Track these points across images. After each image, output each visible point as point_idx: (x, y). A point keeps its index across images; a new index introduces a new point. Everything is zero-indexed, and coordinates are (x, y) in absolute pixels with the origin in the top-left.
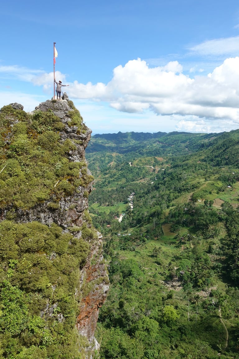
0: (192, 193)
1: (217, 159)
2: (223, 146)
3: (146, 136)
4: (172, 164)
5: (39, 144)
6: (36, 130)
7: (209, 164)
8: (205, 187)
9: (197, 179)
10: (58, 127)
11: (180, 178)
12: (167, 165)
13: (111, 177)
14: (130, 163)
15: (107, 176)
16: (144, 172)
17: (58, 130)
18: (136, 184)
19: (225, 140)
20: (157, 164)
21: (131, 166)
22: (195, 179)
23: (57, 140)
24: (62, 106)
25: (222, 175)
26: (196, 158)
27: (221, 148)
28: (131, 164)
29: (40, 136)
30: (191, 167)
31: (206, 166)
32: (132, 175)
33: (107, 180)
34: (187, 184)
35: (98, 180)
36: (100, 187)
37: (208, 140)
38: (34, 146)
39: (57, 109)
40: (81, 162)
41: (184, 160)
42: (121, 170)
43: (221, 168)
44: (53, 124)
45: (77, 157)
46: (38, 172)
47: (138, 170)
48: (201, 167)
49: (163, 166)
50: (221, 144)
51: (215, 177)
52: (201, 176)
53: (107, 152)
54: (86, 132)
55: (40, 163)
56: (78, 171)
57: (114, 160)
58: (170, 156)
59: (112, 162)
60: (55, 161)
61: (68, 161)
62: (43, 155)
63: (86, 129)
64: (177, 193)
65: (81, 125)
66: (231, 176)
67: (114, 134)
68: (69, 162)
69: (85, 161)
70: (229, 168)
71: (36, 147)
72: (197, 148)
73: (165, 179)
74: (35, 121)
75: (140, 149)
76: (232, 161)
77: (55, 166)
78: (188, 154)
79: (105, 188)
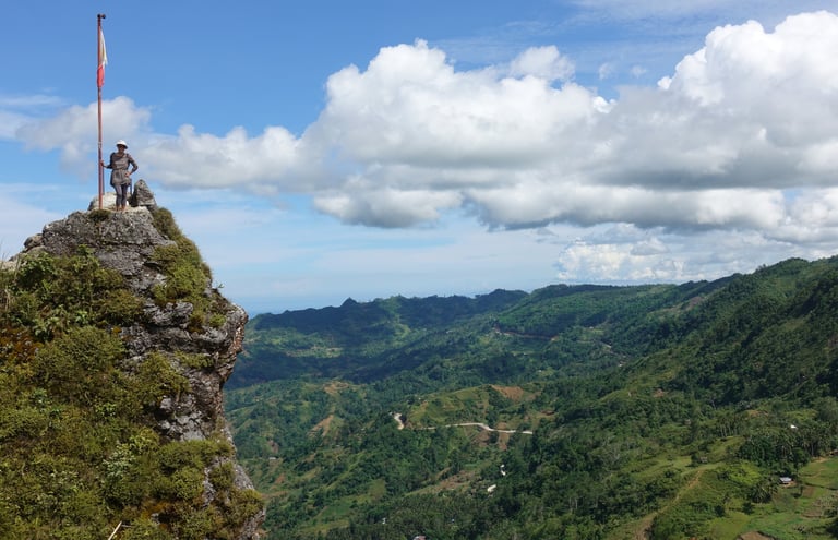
0: (648, 519)
1: (725, 376)
2: (740, 326)
3: (452, 308)
4: (557, 407)
5: (38, 380)
6: (27, 329)
7: (698, 397)
8: (695, 489)
9: (662, 462)
10: (117, 308)
11: (598, 462)
12: (540, 415)
13: (326, 478)
14: (397, 417)
15: (309, 476)
16: (453, 447)
17: (117, 320)
18: (429, 501)
19: (742, 303)
20: (503, 412)
21: (401, 427)
22: (654, 459)
23: (113, 360)
24: (131, 231)
25: (754, 437)
26: (645, 380)
27: (731, 333)
28: (400, 421)
29: (44, 351)
30: (633, 414)
31: (689, 406)
32: (409, 464)
33: (310, 494)
34: (626, 483)
35: (273, 495)
36: (284, 523)
37: (682, 308)
38: (18, 393)
39: (109, 243)
40: (207, 437)
41: (603, 391)
42: (363, 447)
43: (743, 409)
44: (95, 298)
45: (194, 420)
46: (32, 497)
47: (429, 440)
48: (669, 412)
49: (527, 418)
50: (730, 321)
51: (728, 448)
52: (675, 448)
53: (306, 380)
54: (224, 321)
55: (41, 458)
56: (199, 476)
57: (333, 409)
58: (547, 377)
59: (327, 417)
60: (103, 444)
61: (158, 438)
62: (57, 423)
63: (226, 311)
64: (592, 522)
65: (205, 296)
66: (787, 438)
67: (329, 309)
68: (162, 442)
69: (226, 435)
70: (775, 406)
71: (26, 394)
72: (646, 341)
73: (539, 470)
74: (24, 293)
75: (430, 361)
76: (780, 380)
77: (106, 466)
78: (614, 364)
79: (304, 524)
